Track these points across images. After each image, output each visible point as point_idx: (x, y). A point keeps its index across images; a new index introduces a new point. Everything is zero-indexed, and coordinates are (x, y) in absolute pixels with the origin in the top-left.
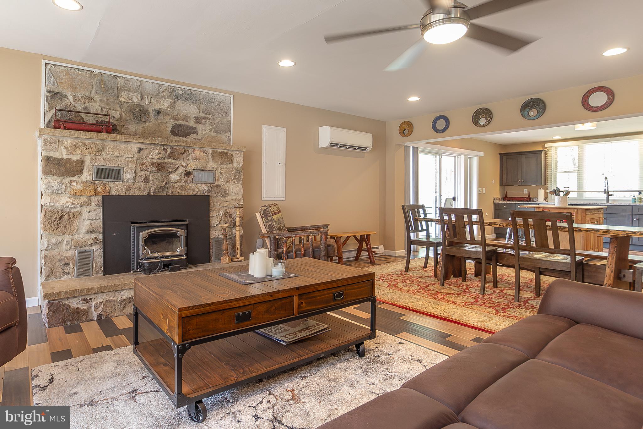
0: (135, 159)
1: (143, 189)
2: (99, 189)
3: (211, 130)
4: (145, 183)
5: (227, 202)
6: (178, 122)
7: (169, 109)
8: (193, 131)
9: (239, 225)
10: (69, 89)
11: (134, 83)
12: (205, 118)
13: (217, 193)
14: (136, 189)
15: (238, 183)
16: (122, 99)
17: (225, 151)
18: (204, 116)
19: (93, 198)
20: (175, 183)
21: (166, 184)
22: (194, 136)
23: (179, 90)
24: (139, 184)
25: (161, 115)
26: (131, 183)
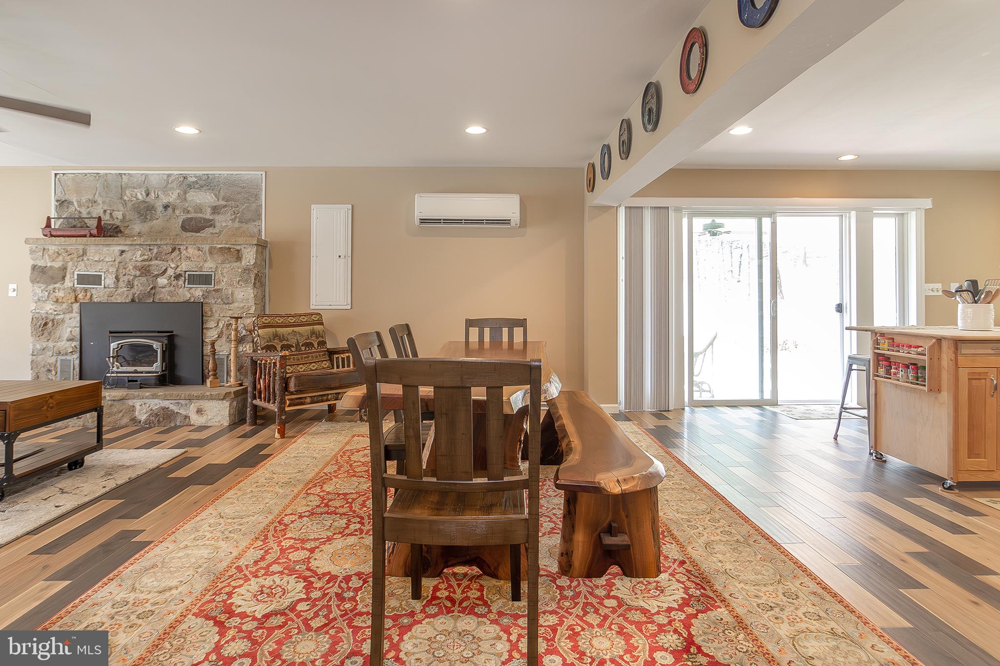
0: (117, 262)
1: (126, 296)
2: (80, 296)
3: (233, 220)
4: (128, 289)
5: (231, 311)
6: (189, 216)
7: (178, 201)
8: (210, 224)
9: (235, 340)
10: (75, 195)
11: (139, 178)
12: (225, 206)
13: (216, 300)
14: (118, 295)
15: (247, 286)
16: (125, 198)
17: (227, 246)
18: (224, 203)
19: (74, 305)
20: (163, 287)
21: (152, 289)
22: (211, 230)
23: (191, 177)
24: (122, 290)
25: (170, 210)
26: (112, 289)
